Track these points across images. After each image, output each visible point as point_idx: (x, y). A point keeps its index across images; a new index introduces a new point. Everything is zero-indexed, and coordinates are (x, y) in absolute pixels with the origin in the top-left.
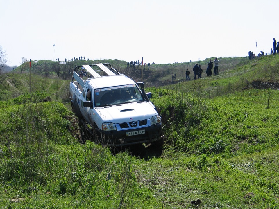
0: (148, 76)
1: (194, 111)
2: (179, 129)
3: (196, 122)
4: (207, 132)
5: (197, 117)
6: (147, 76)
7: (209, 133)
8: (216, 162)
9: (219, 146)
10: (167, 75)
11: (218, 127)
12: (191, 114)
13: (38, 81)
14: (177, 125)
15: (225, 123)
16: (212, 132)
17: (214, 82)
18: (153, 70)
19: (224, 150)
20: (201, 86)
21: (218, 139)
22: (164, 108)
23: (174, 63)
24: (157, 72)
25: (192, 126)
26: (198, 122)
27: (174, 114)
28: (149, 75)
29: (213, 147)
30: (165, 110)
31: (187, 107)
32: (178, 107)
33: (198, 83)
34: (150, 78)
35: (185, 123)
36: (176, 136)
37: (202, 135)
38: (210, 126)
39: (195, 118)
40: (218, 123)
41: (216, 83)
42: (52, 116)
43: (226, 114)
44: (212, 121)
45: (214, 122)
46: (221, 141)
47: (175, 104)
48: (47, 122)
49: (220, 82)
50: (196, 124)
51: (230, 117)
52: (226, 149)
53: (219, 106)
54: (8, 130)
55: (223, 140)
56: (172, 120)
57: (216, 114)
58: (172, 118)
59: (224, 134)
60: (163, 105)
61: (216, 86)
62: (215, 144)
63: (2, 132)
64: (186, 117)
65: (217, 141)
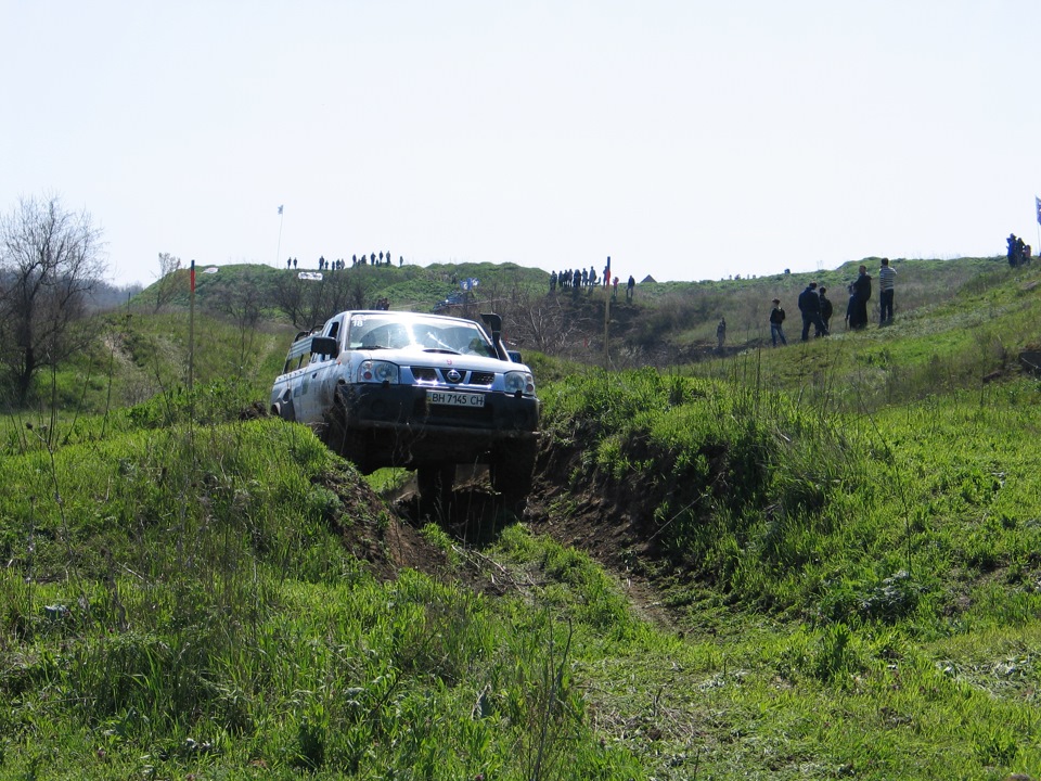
0: (628, 326)
1: (802, 461)
2: (745, 527)
3: (808, 502)
4: (849, 538)
5: (811, 484)
6: (625, 327)
7: (859, 542)
8: (887, 654)
9: (896, 595)
10: (698, 323)
11: (888, 518)
12: (791, 471)
13: (220, 341)
14: (737, 513)
15: (921, 507)
16: (868, 540)
17: (876, 350)
18: (647, 305)
19: (914, 609)
20: (826, 365)
21: (893, 568)
22: (687, 449)
23: (727, 278)
24: (660, 313)
25: (795, 518)
26: (815, 502)
27: (727, 471)
28: (632, 321)
29: (874, 597)
30: (693, 454)
31: (776, 447)
32: (743, 443)
33: (817, 354)
34: (635, 332)
35: (767, 504)
36: (732, 553)
37: (830, 552)
38: (860, 519)
39: (806, 486)
40: (891, 507)
41: (881, 354)
42: (272, 474)
43: (922, 474)
44: (868, 497)
45: (876, 503)
46: (902, 573)
47: (730, 430)
48: (252, 494)
49: (897, 349)
50: (809, 508)
51: (936, 486)
52: (924, 605)
53: (897, 443)
54: (108, 526)
55: (911, 570)
56: (716, 494)
57: (884, 474)
58: (718, 484)
59: (915, 549)
60: (686, 435)
61: (883, 368)
62: (880, 584)
63: (88, 532)
64: (770, 483)
65: (888, 574)
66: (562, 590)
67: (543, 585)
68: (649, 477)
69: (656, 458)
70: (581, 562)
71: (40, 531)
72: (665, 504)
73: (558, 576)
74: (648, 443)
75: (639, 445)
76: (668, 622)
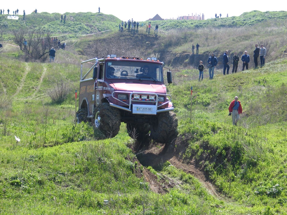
1: (251, 154)
2: (236, 170)
3: (253, 164)
4: (263, 175)
5: (253, 160)
6: (152, 45)
7: (266, 176)
9: (276, 191)
11: (274, 169)
12: (248, 156)
14: (234, 167)
15: (281, 166)
16: (268, 175)
18: (162, 36)
19: (280, 194)
20: (243, 83)
21: (275, 183)
22: (220, 148)
24: (167, 39)
25: (250, 168)
26: (254, 165)
27: (230, 154)
28: (156, 42)
29: (271, 191)
30: (221, 150)
31: (244, 149)
32: (235, 147)
33: (240, 78)
34: (156, 47)
35: (242, 164)
36: (233, 177)
37: (259, 178)
38: (266, 169)
39: (252, 160)
40: (274, 166)
41: (263, 80)
42: (116, 158)
43: (281, 156)
44: (268, 164)
45: (270, 165)
46: (277, 185)
47: (231, 143)
48: (112, 163)
49: (269, 78)
50: (253, 166)
51: (285, 160)
52: (283, 193)
53: (275, 146)
54: (77, 172)
55: (279, 184)
56: (228, 161)
57: (272, 157)
58: (228, 158)
59: (280, 178)
60: (219, 144)
61: (264, 86)
62: (272, 187)
63: (73, 173)
64: (243, 159)
65: (274, 185)
66: (188, 186)
67: (182, 184)
68: (209, 155)
69: (211, 150)
70: (192, 178)
71: (61, 173)
72: (214, 163)
73: (186, 181)
74: (208, 145)
75: (206, 146)
76: (217, 195)
